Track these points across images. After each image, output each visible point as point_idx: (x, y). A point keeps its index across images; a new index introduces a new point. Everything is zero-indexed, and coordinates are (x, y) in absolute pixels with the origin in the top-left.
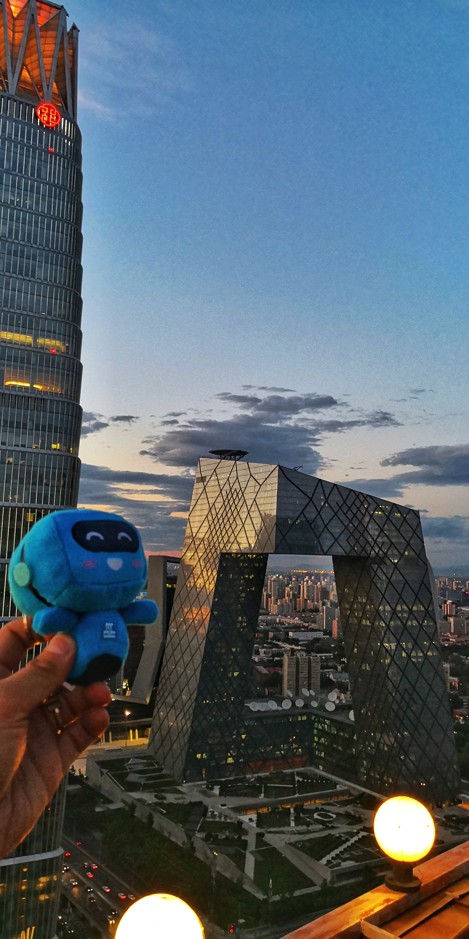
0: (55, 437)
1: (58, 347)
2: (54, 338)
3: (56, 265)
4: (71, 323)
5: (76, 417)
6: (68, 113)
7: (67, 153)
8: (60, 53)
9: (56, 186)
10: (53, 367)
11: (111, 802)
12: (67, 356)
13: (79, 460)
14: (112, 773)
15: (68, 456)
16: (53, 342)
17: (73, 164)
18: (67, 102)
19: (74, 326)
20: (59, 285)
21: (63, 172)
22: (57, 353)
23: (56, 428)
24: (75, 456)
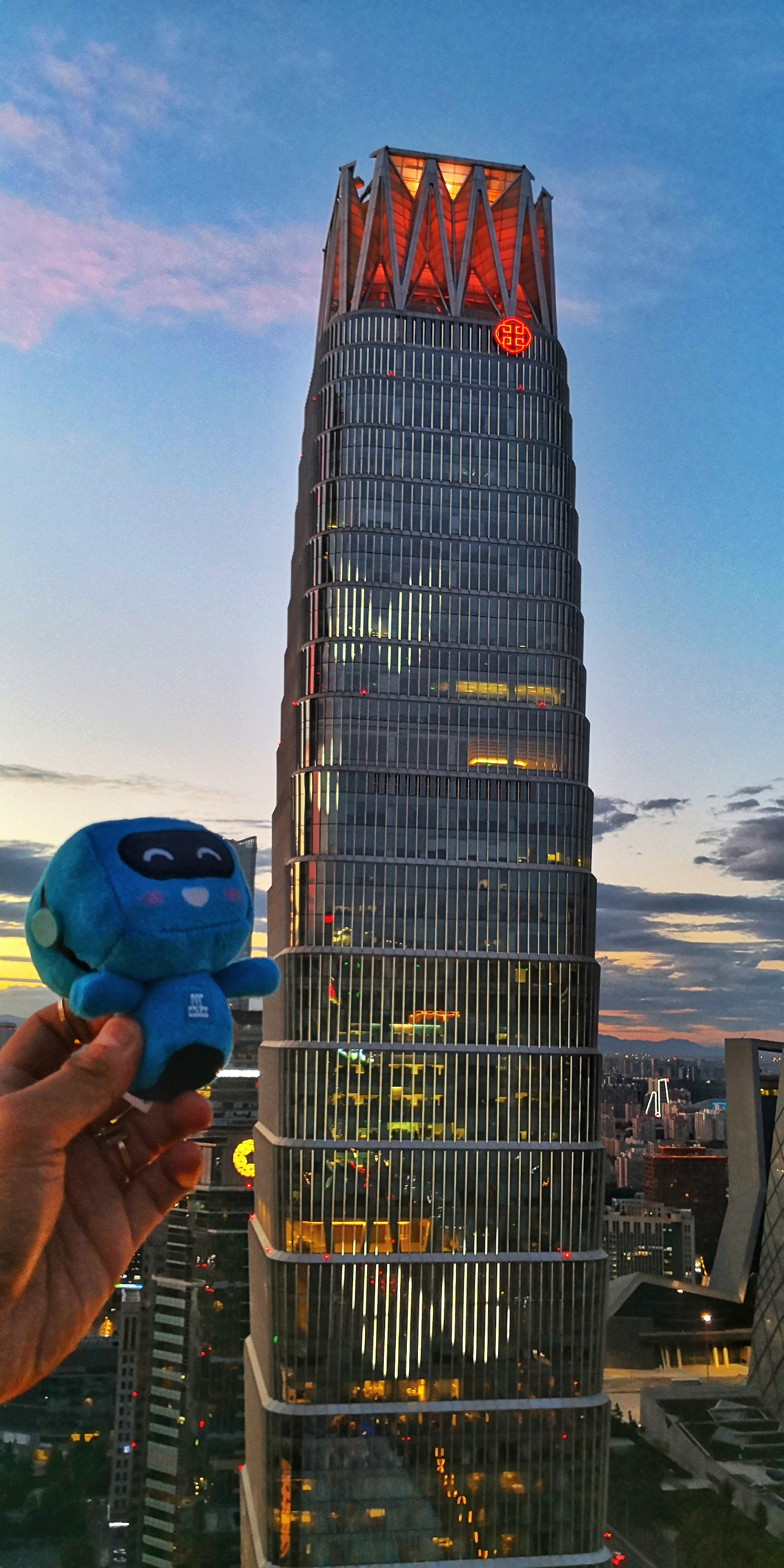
0: (552, 843)
1: (548, 697)
2: (542, 683)
3: (539, 567)
4: (568, 656)
5: (583, 807)
6: (542, 327)
7: (545, 388)
8: (525, 237)
9: (531, 443)
10: (542, 730)
11: (689, 1476)
12: (564, 709)
13: (594, 879)
14: (687, 1423)
15: (574, 873)
16: (541, 689)
17: (556, 404)
18: (540, 311)
19: (572, 660)
20: (546, 598)
21: (541, 418)
22: (549, 707)
23: (552, 827)
24: (585, 871)
